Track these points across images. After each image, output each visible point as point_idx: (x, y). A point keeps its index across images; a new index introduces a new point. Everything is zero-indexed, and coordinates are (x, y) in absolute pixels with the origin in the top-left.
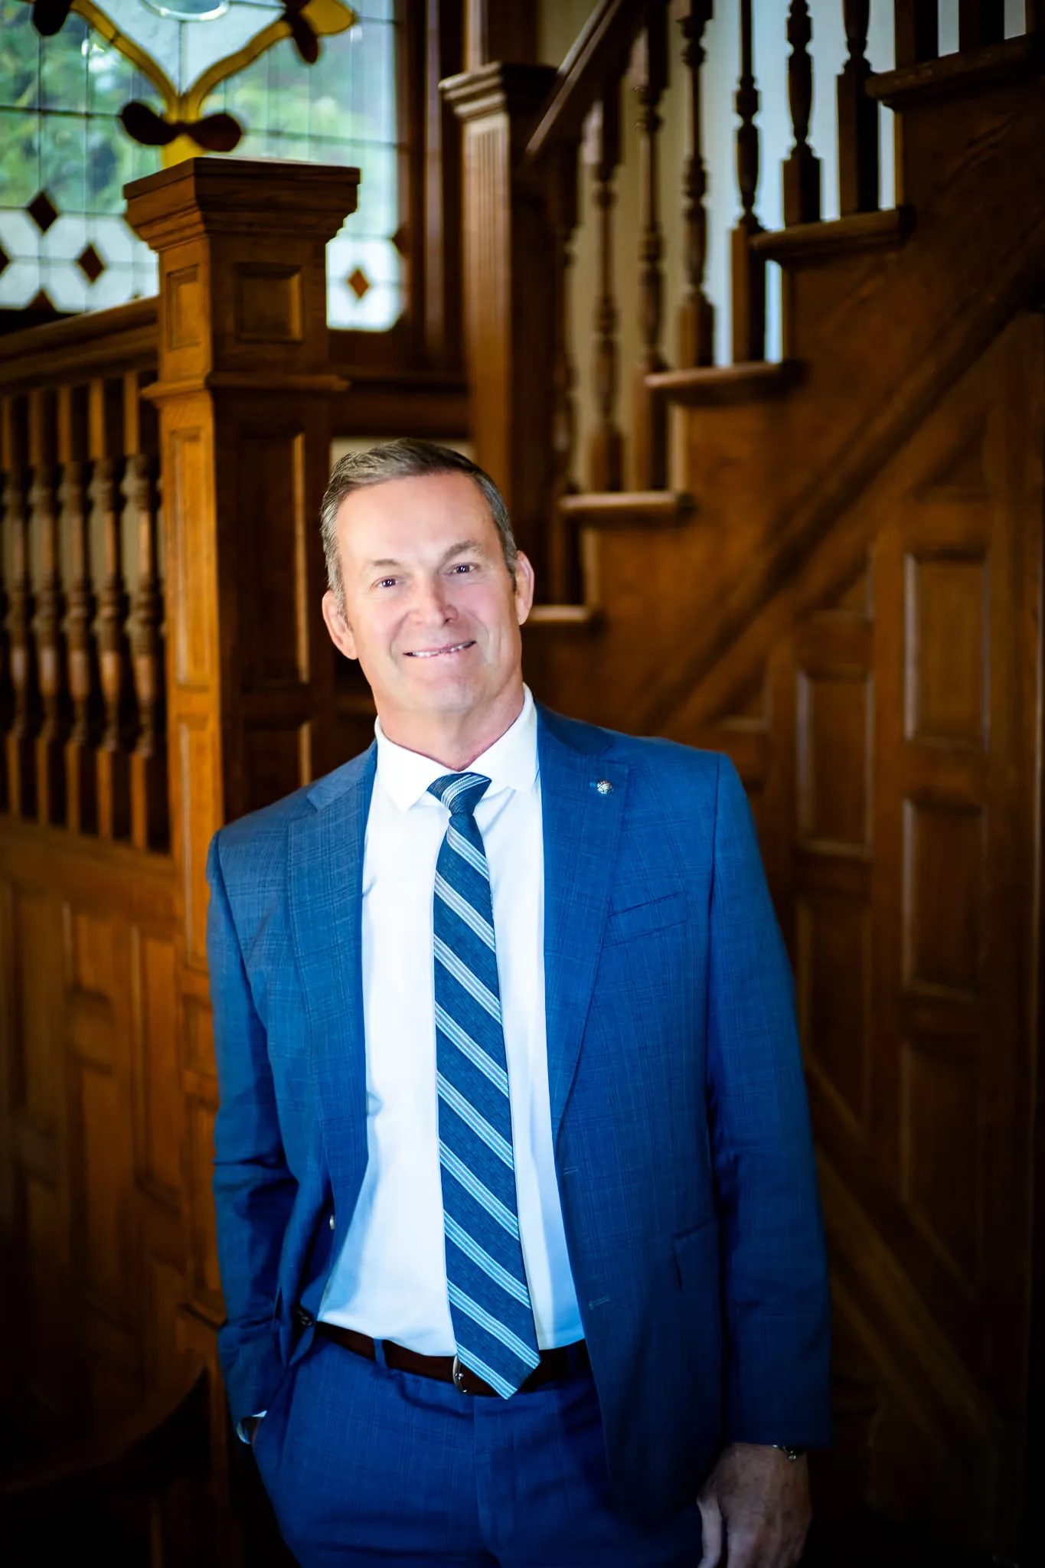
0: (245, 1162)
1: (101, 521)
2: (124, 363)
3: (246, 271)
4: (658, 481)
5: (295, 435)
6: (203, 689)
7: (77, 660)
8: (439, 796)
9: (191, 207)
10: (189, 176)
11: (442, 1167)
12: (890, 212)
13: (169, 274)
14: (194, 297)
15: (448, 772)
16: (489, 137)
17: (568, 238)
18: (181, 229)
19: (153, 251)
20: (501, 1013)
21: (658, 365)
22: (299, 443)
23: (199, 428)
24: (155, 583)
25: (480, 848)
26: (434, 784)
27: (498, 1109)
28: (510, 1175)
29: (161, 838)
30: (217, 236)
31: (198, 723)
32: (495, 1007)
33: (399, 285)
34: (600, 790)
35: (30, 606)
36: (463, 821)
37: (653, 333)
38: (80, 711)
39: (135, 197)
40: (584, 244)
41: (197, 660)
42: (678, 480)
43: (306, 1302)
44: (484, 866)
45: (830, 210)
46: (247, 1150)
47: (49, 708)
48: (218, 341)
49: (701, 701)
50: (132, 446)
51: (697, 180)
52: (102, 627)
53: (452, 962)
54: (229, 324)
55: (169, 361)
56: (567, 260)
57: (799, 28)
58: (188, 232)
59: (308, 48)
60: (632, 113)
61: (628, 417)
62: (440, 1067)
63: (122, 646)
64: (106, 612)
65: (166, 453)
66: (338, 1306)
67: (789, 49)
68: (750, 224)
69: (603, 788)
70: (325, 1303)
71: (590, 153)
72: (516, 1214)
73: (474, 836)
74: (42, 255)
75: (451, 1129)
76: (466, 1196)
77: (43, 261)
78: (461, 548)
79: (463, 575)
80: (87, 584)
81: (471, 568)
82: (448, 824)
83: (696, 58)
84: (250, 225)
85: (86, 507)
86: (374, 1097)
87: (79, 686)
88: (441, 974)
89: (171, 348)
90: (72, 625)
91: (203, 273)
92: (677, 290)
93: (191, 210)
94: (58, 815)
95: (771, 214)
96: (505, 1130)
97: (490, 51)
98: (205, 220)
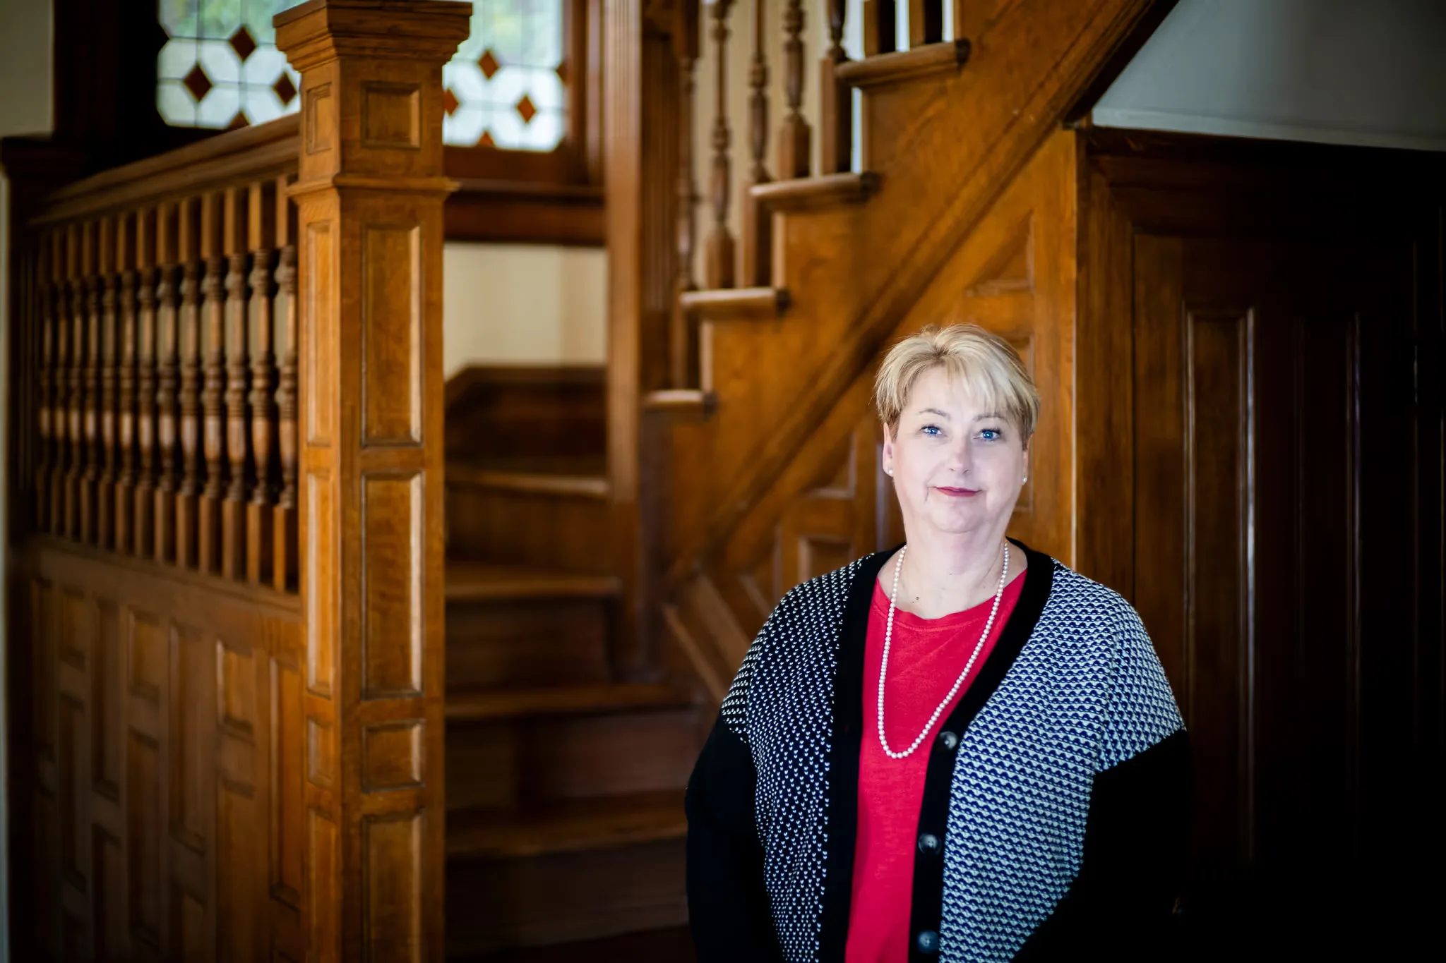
1: (259, 304)
2: (277, 167)
3: (370, 88)
4: (763, 278)
5: (411, 228)
6: (328, 446)
7: (235, 425)
9: (324, 34)
10: (324, 7)
12: (950, 44)
13: (309, 91)
14: (328, 109)
17: (691, 68)
19: (297, 72)
21: (763, 178)
22: (415, 234)
23: (328, 221)
29: (293, 580)
30: (346, 58)
31: (321, 474)
33: (563, 112)
35: (200, 381)
38: (236, 471)
39: (281, 26)
41: (323, 420)
42: (779, 279)
45: (903, 42)
47: (212, 469)
48: (345, 146)
49: (797, 473)
50: (281, 240)
51: (798, 18)
52: (256, 398)
54: (356, 133)
55: (307, 164)
56: (690, 88)
58: (323, 55)
61: (738, 224)
63: (273, 414)
64: (259, 383)
65: (303, 241)
68: (838, 54)
74: (242, 80)
77: (242, 86)
80: (246, 360)
84: (375, 49)
85: (247, 294)
87: (236, 451)
89: (310, 154)
90: (232, 399)
91: (334, 90)
92: (779, 111)
93: (325, 37)
94: (216, 565)
95: (855, 45)
98: (337, 46)
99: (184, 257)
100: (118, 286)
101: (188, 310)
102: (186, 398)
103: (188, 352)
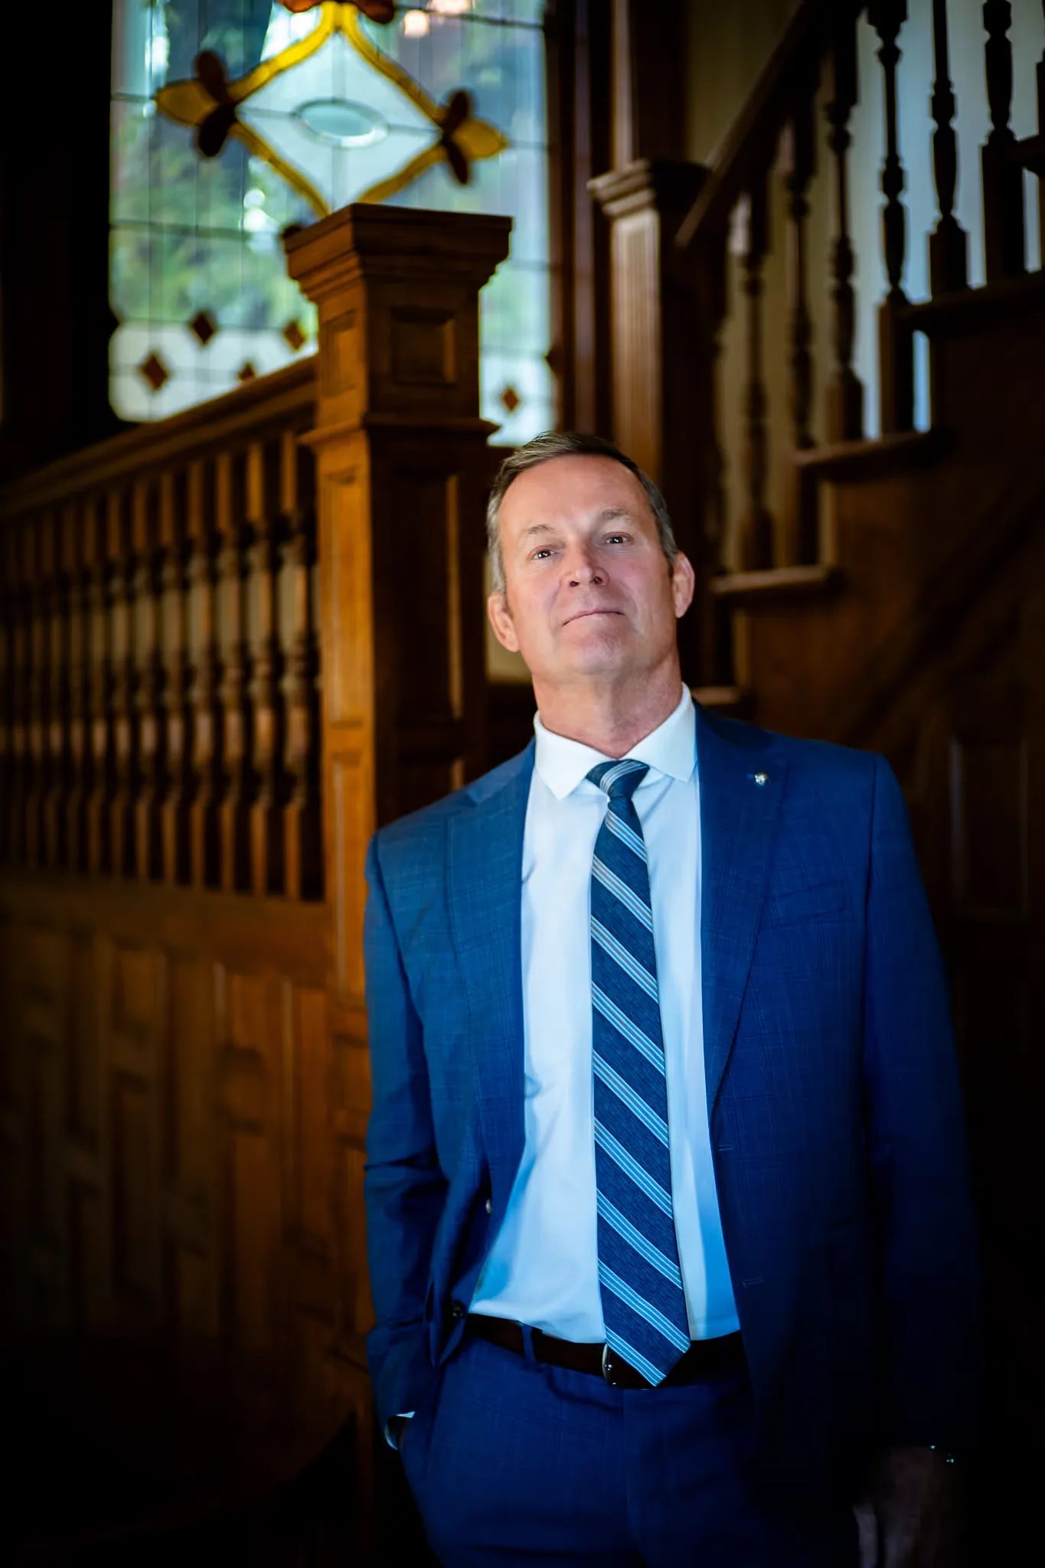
0: (398, 1163)
1: (259, 584)
2: (280, 421)
3: (403, 315)
4: (808, 555)
5: (449, 475)
6: (358, 723)
7: (233, 722)
8: (597, 783)
9: (348, 253)
10: (348, 223)
11: (597, 1145)
12: (1035, 273)
13: (327, 323)
14: (350, 342)
15: (605, 759)
16: (637, 237)
17: (717, 328)
18: (340, 275)
19: (312, 303)
20: (657, 993)
21: (806, 443)
22: (452, 484)
23: (354, 469)
24: (310, 640)
25: (639, 831)
26: (593, 771)
27: (653, 1087)
28: (665, 1153)
29: (314, 886)
30: (372, 280)
31: (350, 759)
32: (653, 987)
33: (551, 403)
34: (757, 781)
35: (187, 676)
36: (622, 804)
37: (801, 414)
38: (235, 771)
40: (734, 335)
41: (350, 692)
42: (828, 553)
43: (458, 1292)
44: (643, 850)
45: (977, 276)
46: (402, 1150)
48: (374, 381)
50: (289, 502)
51: (844, 260)
52: (258, 688)
53: (608, 941)
54: (385, 366)
55: (327, 407)
56: (716, 350)
57: (943, 104)
58: (346, 278)
59: (461, 171)
60: (779, 199)
62: (596, 1046)
63: (278, 705)
64: (262, 669)
65: (321, 499)
66: (493, 1295)
67: (932, 125)
68: (896, 297)
69: (761, 779)
70: (475, 1296)
71: (738, 243)
72: (670, 1193)
73: (634, 821)
75: (607, 1107)
76: (619, 1173)
78: (614, 515)
79: (617, 546)
80: (243, 647)
81: (624, 539)
82: (606, 809)
83: (841, 142)
84: (405, 269)
85: (244, 572)
86: (532, 1081)
87: (234, 747)
88: (598, 953)
89: (328, 397)
90: (228, 692)
91: (360, 318)
92: (825, 370)
93: (347, 256)
94: (213, 878)
96: (661, 1108)
97: (640, 149)
98: (363, 265)
99: (167, 536)
100: (86, 578)
101: (171, 600)
102: (171, 697)
103: (172, 643)
